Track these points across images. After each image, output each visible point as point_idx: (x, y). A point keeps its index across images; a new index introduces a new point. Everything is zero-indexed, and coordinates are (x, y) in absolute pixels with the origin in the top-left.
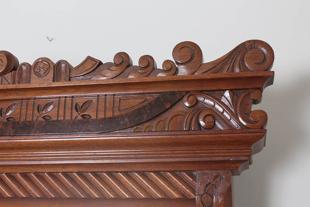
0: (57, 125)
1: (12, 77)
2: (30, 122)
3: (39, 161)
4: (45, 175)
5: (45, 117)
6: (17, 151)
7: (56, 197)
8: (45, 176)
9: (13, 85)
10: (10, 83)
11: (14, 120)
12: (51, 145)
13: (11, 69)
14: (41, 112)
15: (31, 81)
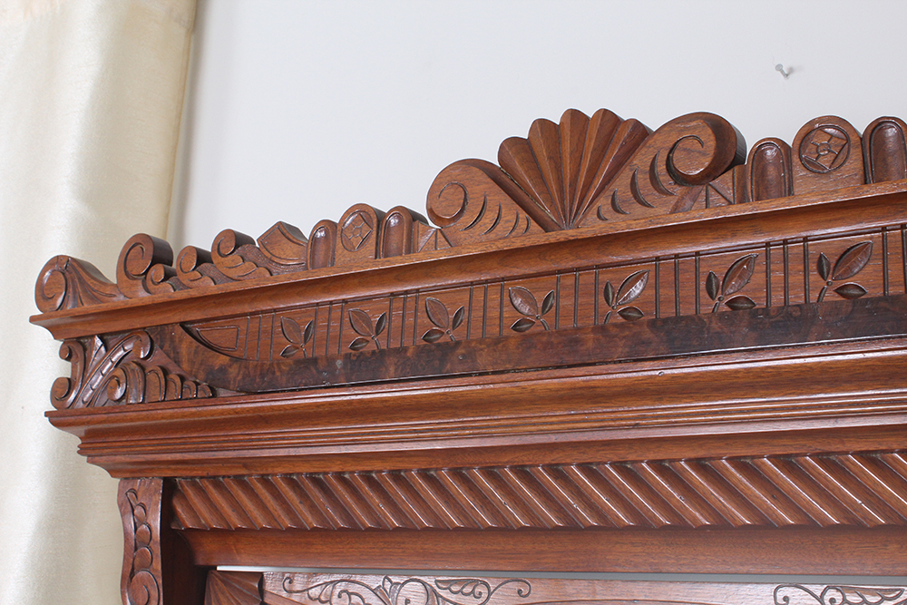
0: (888, 310)
1: (736, 184)
2: (801, 309)
3: (832, 421)
4: (848, 460)
5: (845, 292)
6: (766, 392)
7: (892, 523)
8: (847, 463)
9: (740, 206)
10: (732, 200)
11: (749, 305)
12: (873, 369)
13: (729, 163)
14: (830, 276)
15: (796, 190)
